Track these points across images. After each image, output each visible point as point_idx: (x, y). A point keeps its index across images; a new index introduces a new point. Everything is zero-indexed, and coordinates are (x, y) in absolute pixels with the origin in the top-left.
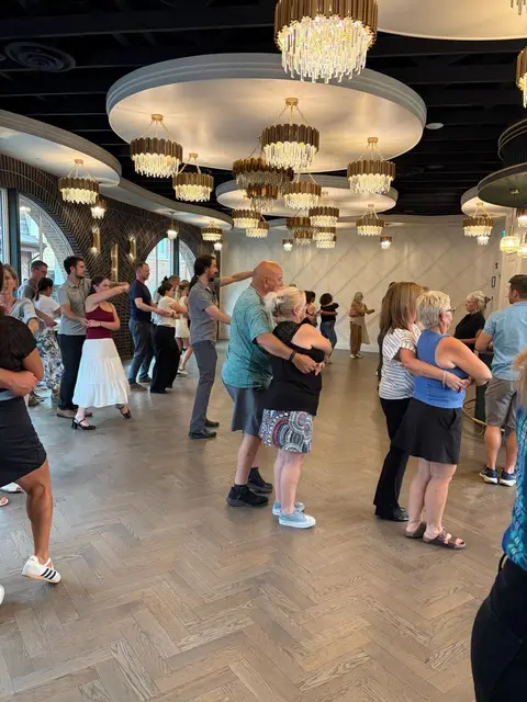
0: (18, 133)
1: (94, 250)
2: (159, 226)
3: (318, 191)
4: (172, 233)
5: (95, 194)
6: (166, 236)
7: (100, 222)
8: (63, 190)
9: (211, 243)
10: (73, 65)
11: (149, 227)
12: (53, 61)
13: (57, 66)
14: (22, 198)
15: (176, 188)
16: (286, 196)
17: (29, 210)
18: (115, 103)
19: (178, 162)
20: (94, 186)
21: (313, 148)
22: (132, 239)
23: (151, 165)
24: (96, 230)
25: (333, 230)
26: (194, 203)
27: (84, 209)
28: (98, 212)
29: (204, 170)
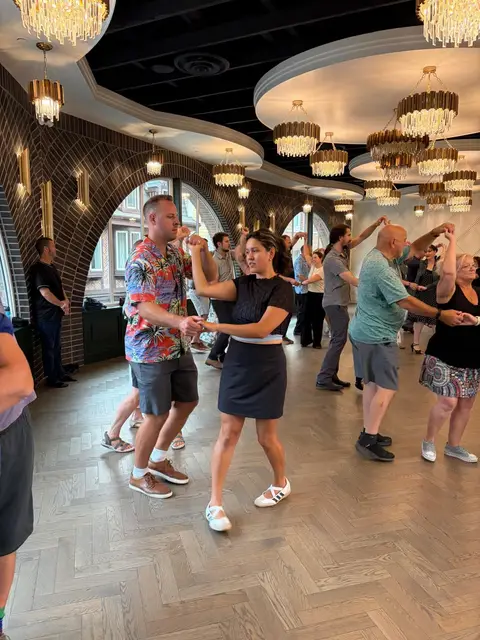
0: (183, 132)
1: (240, 226)
2: (296, 201)
3: (454, 156)
4: (307, 207)
5: (242, 177)
6: (302, 210)
7: (246, 201)
8: (216, 176)
9: (343, 214)
10: (228, 68)
11: (286, 203)
12: (211, 66)
13: (214, 70)
14: (184, 186)
15: (313, 165)
16: (420, 164)
17: (188, 195)
18: (261, 95)
19: (316, 141)
20: (241, 170)
21: (452, 113)
22: (272, 215)
23: (292, 146)
24: (241, 209)
25: (469, 193)
26: (329, 178)
27: (232, 191)
28: (244, 192)
29: (339, 146)
